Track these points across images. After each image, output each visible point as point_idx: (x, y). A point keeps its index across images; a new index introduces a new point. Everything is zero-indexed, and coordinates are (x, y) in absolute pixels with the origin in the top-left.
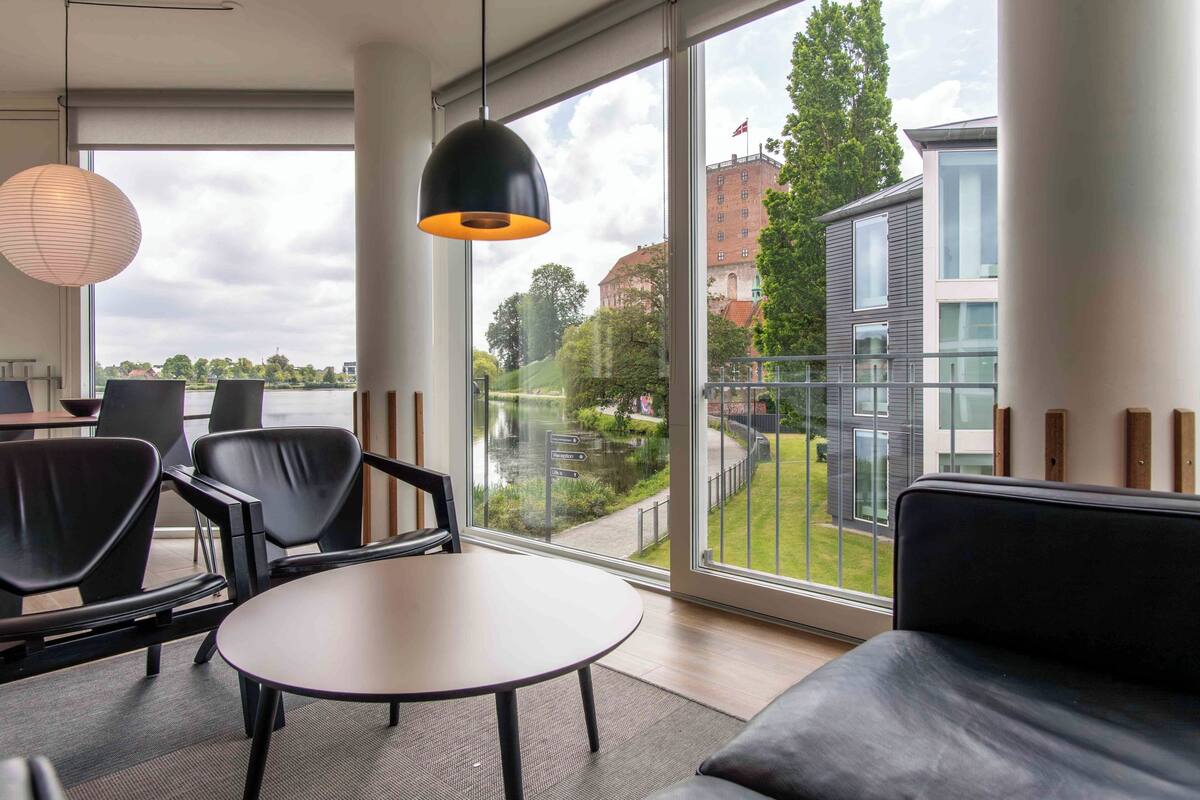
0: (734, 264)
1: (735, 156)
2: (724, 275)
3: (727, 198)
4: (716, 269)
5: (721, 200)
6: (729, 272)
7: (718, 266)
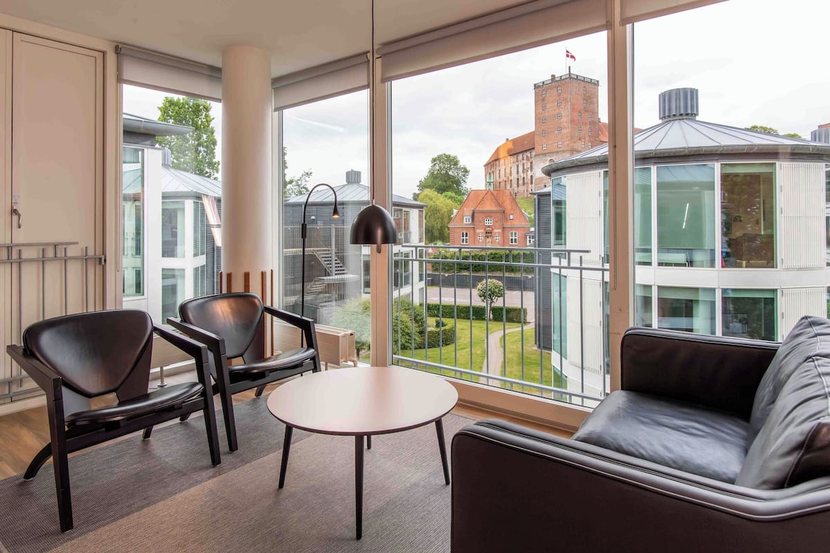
0: (552, 153)
1: (553, 76)
2: (546, 160)
3: (548, 106)
4: (541, 156)
5: (544, 108)
6: (549, 158)
7: (543, 154)
